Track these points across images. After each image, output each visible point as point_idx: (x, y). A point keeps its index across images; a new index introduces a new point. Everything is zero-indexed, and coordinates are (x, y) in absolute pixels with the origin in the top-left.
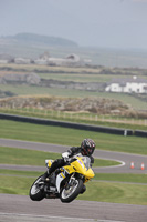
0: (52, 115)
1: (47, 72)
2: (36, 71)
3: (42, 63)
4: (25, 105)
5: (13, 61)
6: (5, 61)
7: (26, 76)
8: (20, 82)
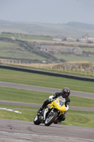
0: (90, 74)
1: (87, 47)
2: (80, 46)
3: (84, 41)
4: (73, 68)
5: (65, 40)
6: (61, 40)
7: (73, 49)
8: (70, 53)
